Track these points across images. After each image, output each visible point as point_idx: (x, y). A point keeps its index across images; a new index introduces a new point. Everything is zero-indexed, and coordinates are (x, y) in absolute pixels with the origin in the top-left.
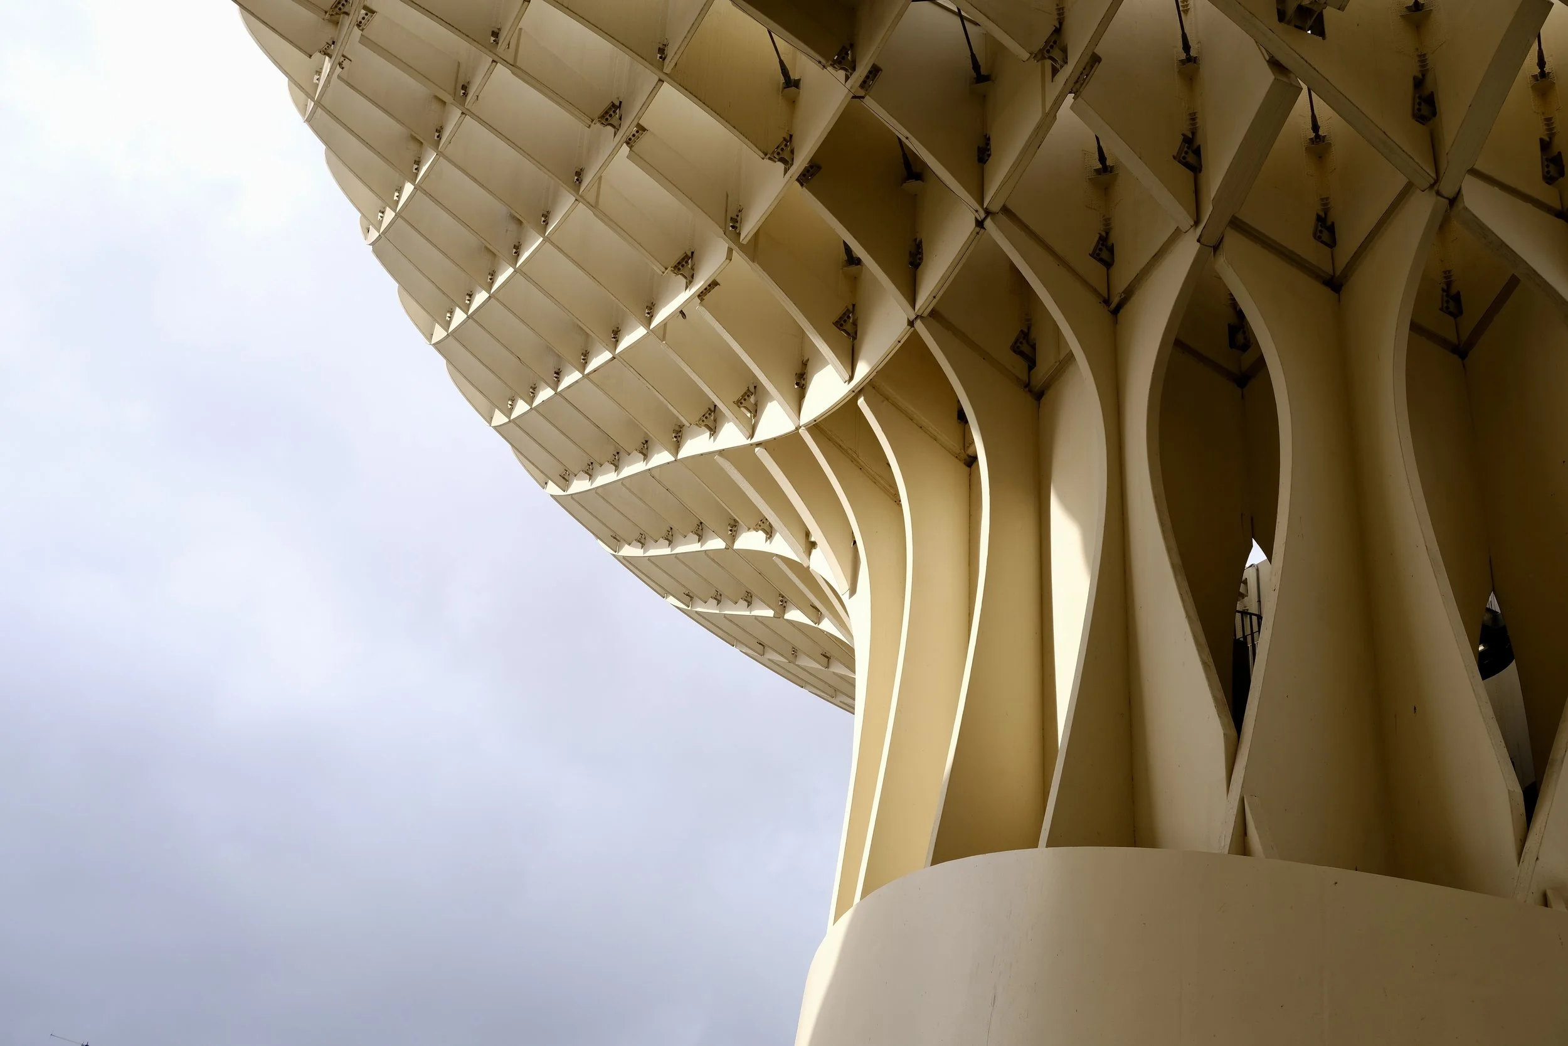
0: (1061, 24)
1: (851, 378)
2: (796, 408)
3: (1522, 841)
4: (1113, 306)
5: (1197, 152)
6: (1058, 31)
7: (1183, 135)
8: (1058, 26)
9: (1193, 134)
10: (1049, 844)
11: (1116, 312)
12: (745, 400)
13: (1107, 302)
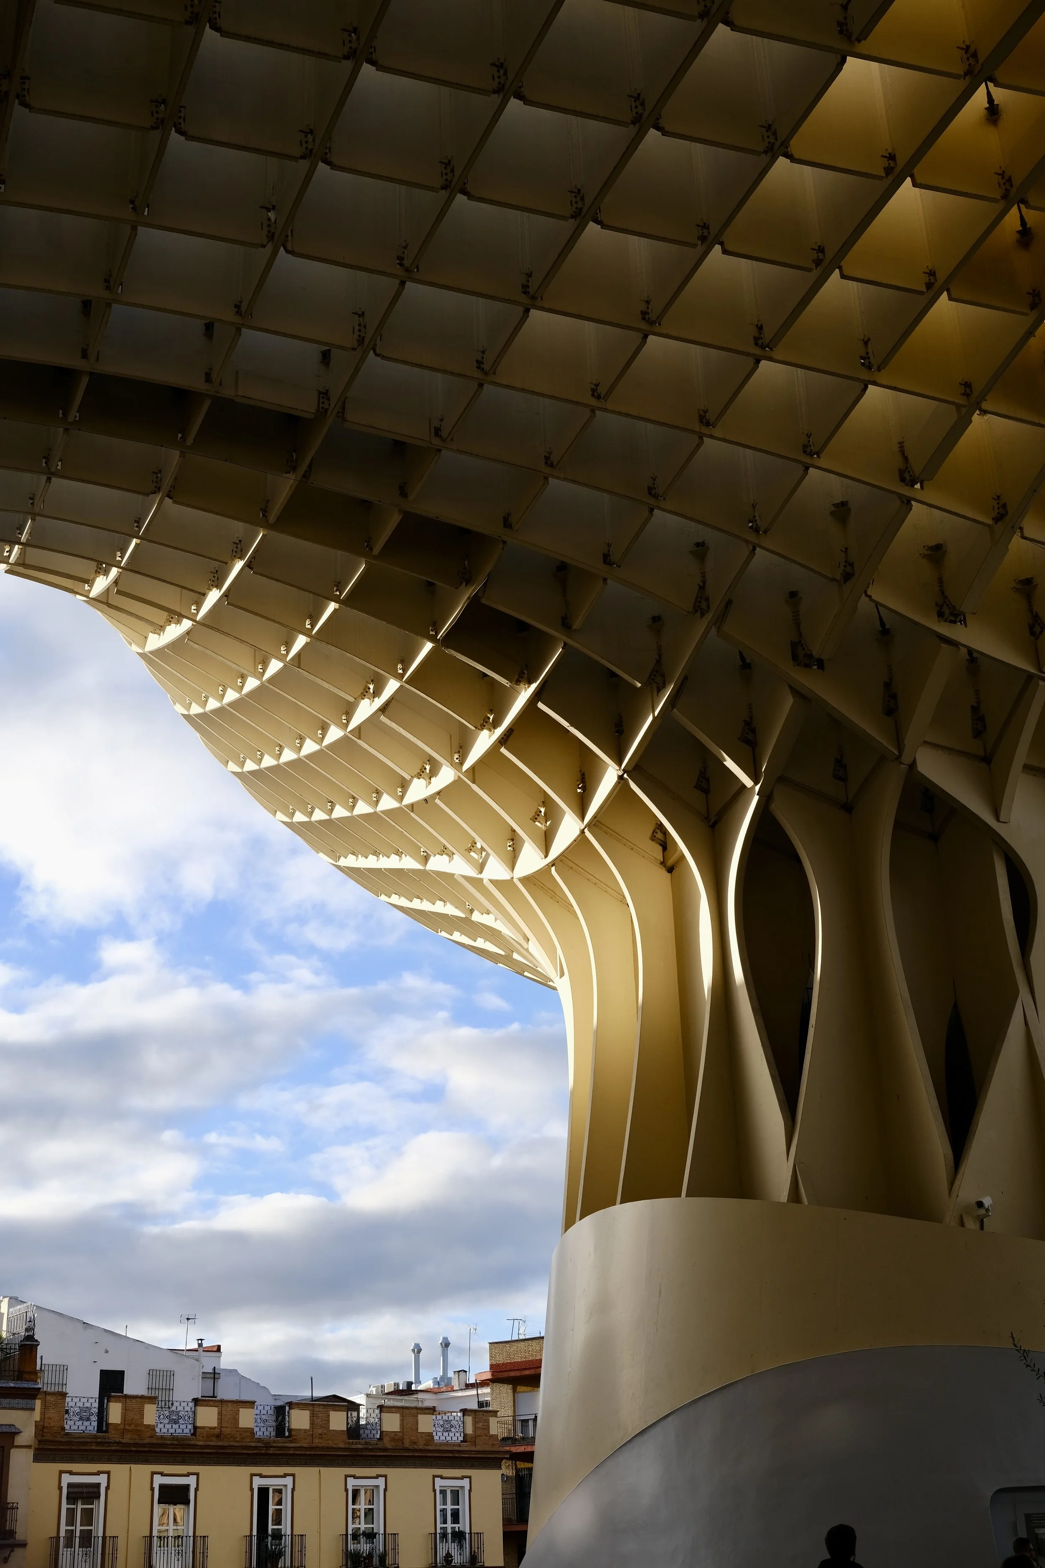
0: (660, 656)
1: (546, 856)
2: (511, 869)
3: (952, 1183)
4: (712, 821)
5: (754, 731)
6: (659, 662)
7: (744, 721)
8: (658, 659)
9: (751, 718)
10: (688, 1195)
11: (713, 826)
12: (473, 846)
13: (707, 818)
